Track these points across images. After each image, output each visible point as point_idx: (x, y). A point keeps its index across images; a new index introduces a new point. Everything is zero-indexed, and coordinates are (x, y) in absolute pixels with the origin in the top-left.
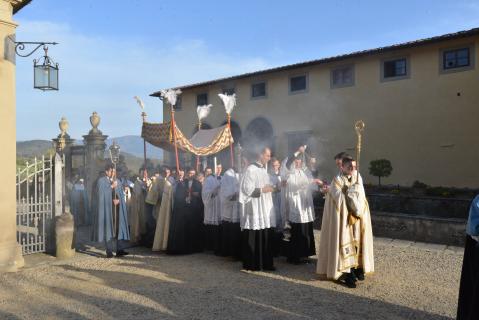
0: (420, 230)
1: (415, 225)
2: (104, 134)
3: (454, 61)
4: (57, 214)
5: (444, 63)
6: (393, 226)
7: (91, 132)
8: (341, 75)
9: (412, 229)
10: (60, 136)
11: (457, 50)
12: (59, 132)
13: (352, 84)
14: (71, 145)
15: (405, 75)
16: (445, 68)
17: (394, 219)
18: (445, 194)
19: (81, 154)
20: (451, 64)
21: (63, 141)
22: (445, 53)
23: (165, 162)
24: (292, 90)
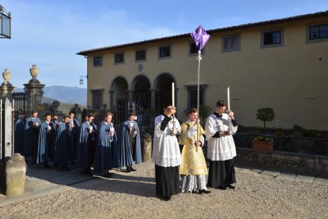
0: (319, 167)
1: (314, 163)
2: (41, 83)
3: (317, 34)
4: (6, 155)
5: (310, 36)
6: (295, 163)
7: (31, 81)
8: (230, 41)
9: (312, 166)
10: (3, 84)
11: (319, 26)
12: (3, 81)
13: (239, 49)
14: (12, 92)
15: (280, 43)
16: (310, 39)
17: (296, 158)
18: (319, 135)
19: (22, 99)
20: (315, 36)
21: (5, 88)
22: (311, 27)
23: (88, 106)
24: (191, 53)
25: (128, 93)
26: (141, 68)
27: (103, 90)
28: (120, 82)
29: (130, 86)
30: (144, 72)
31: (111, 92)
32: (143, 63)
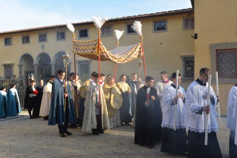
5: (155, 28)
8: (106, 30)
11: (160, 22)
13: (112, 35)
16: (155, 30)
20: (158, 28)
22: (155, 23)
24: (80, 37)
25: (33, 66)
26: (43, 47)
27: (13, 64)
28: (27, 58)
29: (36, 61)
30: (46, 51)
31: (20, 66)
32: (45, 44)
